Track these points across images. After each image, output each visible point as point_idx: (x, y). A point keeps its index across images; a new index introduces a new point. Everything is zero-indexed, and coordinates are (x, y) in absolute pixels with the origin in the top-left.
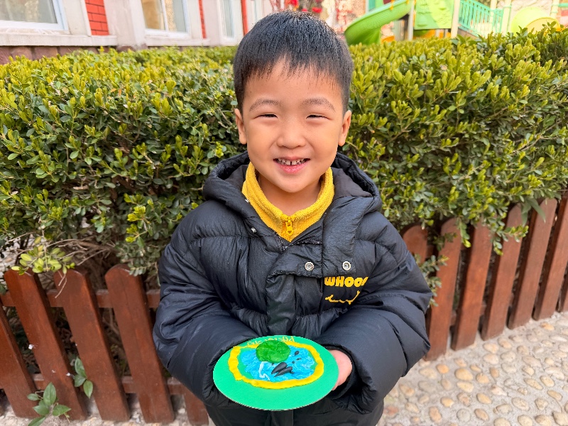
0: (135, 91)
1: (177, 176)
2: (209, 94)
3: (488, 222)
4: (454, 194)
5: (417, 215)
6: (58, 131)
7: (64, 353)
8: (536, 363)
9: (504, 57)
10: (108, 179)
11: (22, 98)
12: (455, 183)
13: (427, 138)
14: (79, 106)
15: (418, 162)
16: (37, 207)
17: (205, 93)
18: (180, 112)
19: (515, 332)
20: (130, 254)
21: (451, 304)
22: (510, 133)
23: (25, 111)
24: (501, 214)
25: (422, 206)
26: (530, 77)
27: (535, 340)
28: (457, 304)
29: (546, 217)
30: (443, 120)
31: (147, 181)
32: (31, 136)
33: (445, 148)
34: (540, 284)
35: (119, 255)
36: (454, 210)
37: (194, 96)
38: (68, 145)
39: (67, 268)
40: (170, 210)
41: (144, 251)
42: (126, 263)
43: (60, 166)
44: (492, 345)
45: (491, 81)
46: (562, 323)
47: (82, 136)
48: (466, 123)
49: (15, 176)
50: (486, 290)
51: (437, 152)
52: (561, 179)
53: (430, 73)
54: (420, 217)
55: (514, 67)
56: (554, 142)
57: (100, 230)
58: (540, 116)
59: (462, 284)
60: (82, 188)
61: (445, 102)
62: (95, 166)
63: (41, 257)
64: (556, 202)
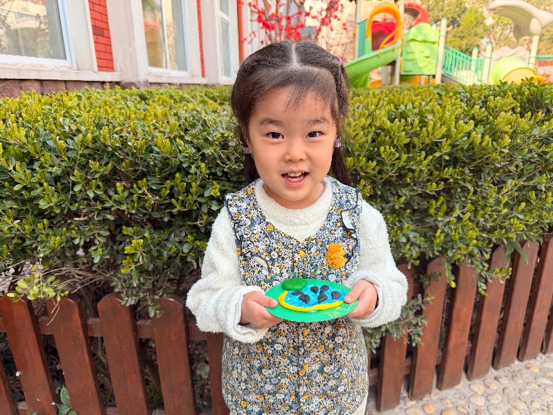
0: (139, 130)
1: (174, 211)
2: (208, 134)
3: (472, 263)
4: (440, 236)
5: (404, 254)
6: (63, 164)
7: (51, 381)
8: (522, 406)
9: (486, 108)
10: (108, 211)
11: (32, 133)
12: (440, 225)
13: (414, 181)
14: (85, 142)
15: (405, 204)
16: (37, 236)
17: (205, 133)
18: (180, 151)
19: (501, 372)
20: (123, 284)
21: (437, 342)
22: (492, 178)
23: (33, 144)
24: (486, 255)
25: (408, 246)
26: (511, 128)
27: (521, 381)
28: (443, 343)
29: (529, 259)
30: (428, 165)
31: (145, 215)
32: (38, 169)
33: (431, 191)
34: (524, 325)
35: (114, 284)
36: (439, 251)
37: (195, 136)
38: (72, 178)
39: (61, 296)
40: (165, 243)
41: (137, 282)
42: (119, 293)
43: (63, 197)
44: (478, 386)
45: (474, 130)
46: (547, 365)
47: (86, 169)
48: (451, 168)
49: (18, 205)
50: (471, 329)
51: (424, 195)
52: (542, 223)
53: (417, 121)
54: (407, 256)
55: (495, 118)
56: (535, 188)
57: (97, 260)
58: (521, 164)
59: (448, 323)
60: (82, 219)
61: (431, 148)
62: (96, 198)
63: (36, 285)
64: (539, 245)
